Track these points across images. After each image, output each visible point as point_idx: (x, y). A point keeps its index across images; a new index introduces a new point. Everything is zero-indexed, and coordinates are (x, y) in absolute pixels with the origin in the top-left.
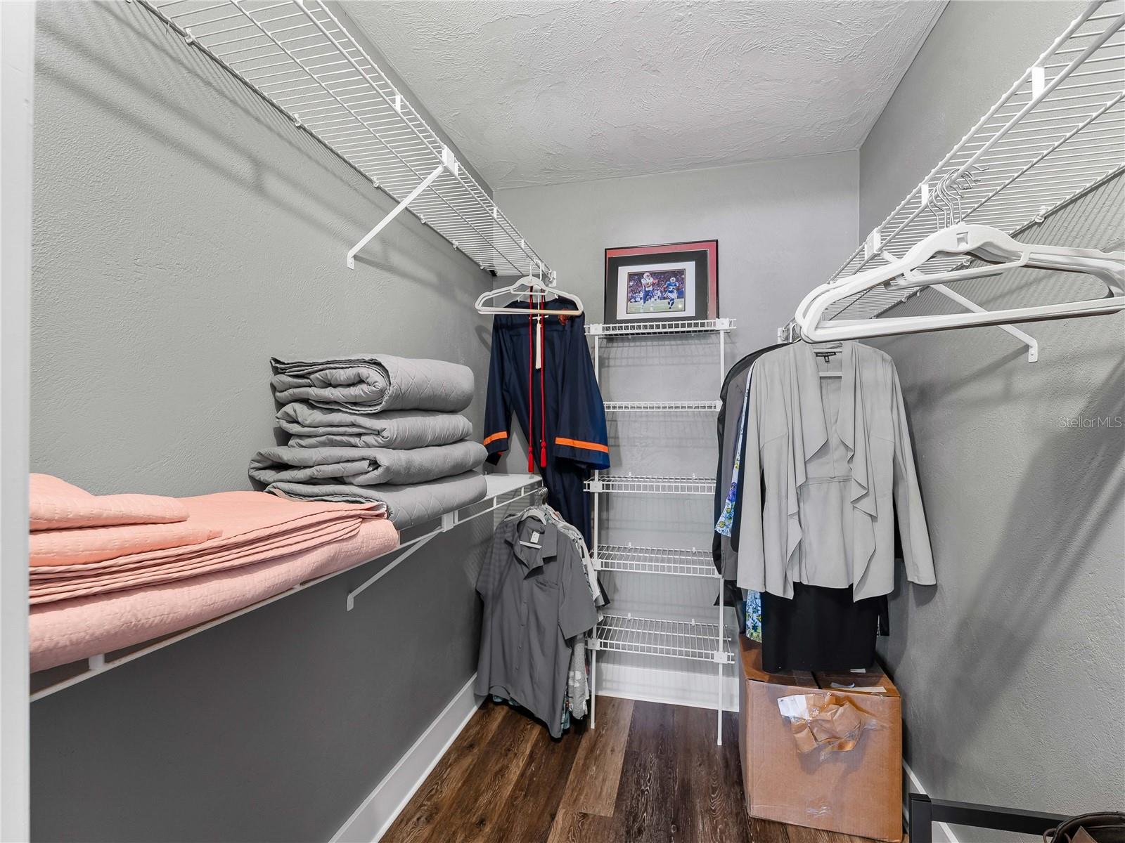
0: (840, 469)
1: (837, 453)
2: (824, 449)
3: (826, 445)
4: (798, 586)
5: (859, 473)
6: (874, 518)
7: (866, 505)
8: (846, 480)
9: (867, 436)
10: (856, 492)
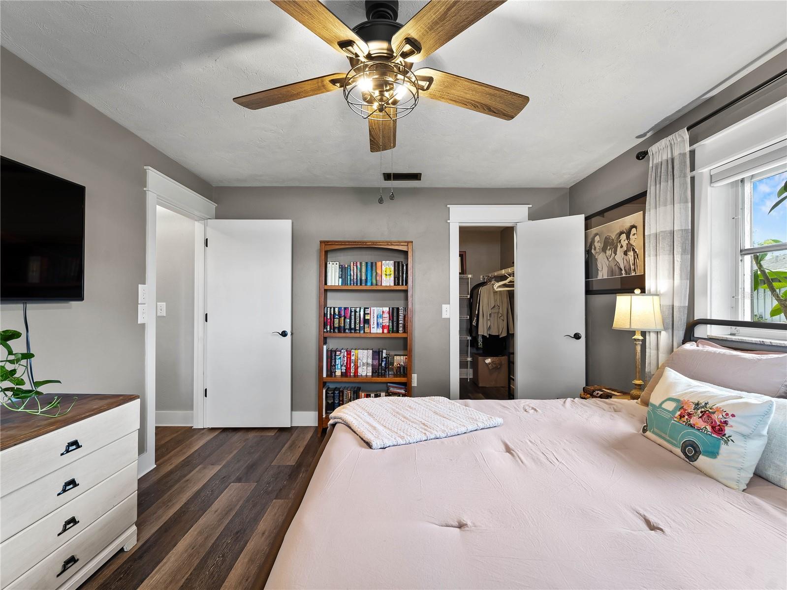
0: (497, 311)
1: (497, 307)
2: (494, 307)
3: (495, 306)
4: (489, 335)
5: (501, 312)
6: (503, 320)
7: (502, 318)
8: (498, 313)
9: (502, 303)
10: (500, 315)
